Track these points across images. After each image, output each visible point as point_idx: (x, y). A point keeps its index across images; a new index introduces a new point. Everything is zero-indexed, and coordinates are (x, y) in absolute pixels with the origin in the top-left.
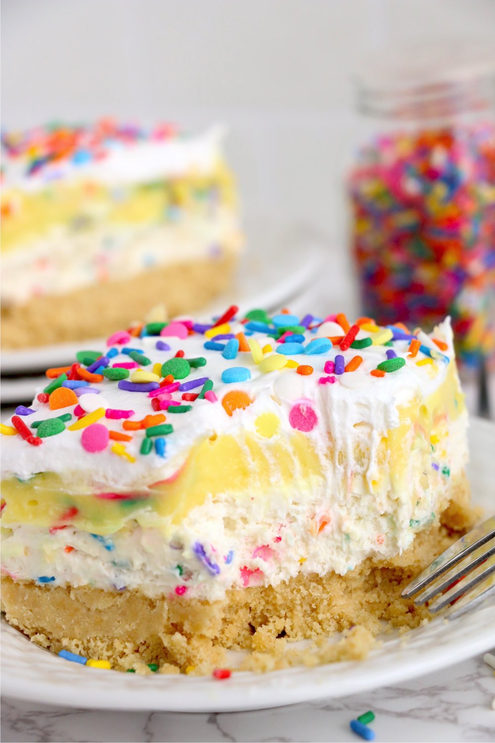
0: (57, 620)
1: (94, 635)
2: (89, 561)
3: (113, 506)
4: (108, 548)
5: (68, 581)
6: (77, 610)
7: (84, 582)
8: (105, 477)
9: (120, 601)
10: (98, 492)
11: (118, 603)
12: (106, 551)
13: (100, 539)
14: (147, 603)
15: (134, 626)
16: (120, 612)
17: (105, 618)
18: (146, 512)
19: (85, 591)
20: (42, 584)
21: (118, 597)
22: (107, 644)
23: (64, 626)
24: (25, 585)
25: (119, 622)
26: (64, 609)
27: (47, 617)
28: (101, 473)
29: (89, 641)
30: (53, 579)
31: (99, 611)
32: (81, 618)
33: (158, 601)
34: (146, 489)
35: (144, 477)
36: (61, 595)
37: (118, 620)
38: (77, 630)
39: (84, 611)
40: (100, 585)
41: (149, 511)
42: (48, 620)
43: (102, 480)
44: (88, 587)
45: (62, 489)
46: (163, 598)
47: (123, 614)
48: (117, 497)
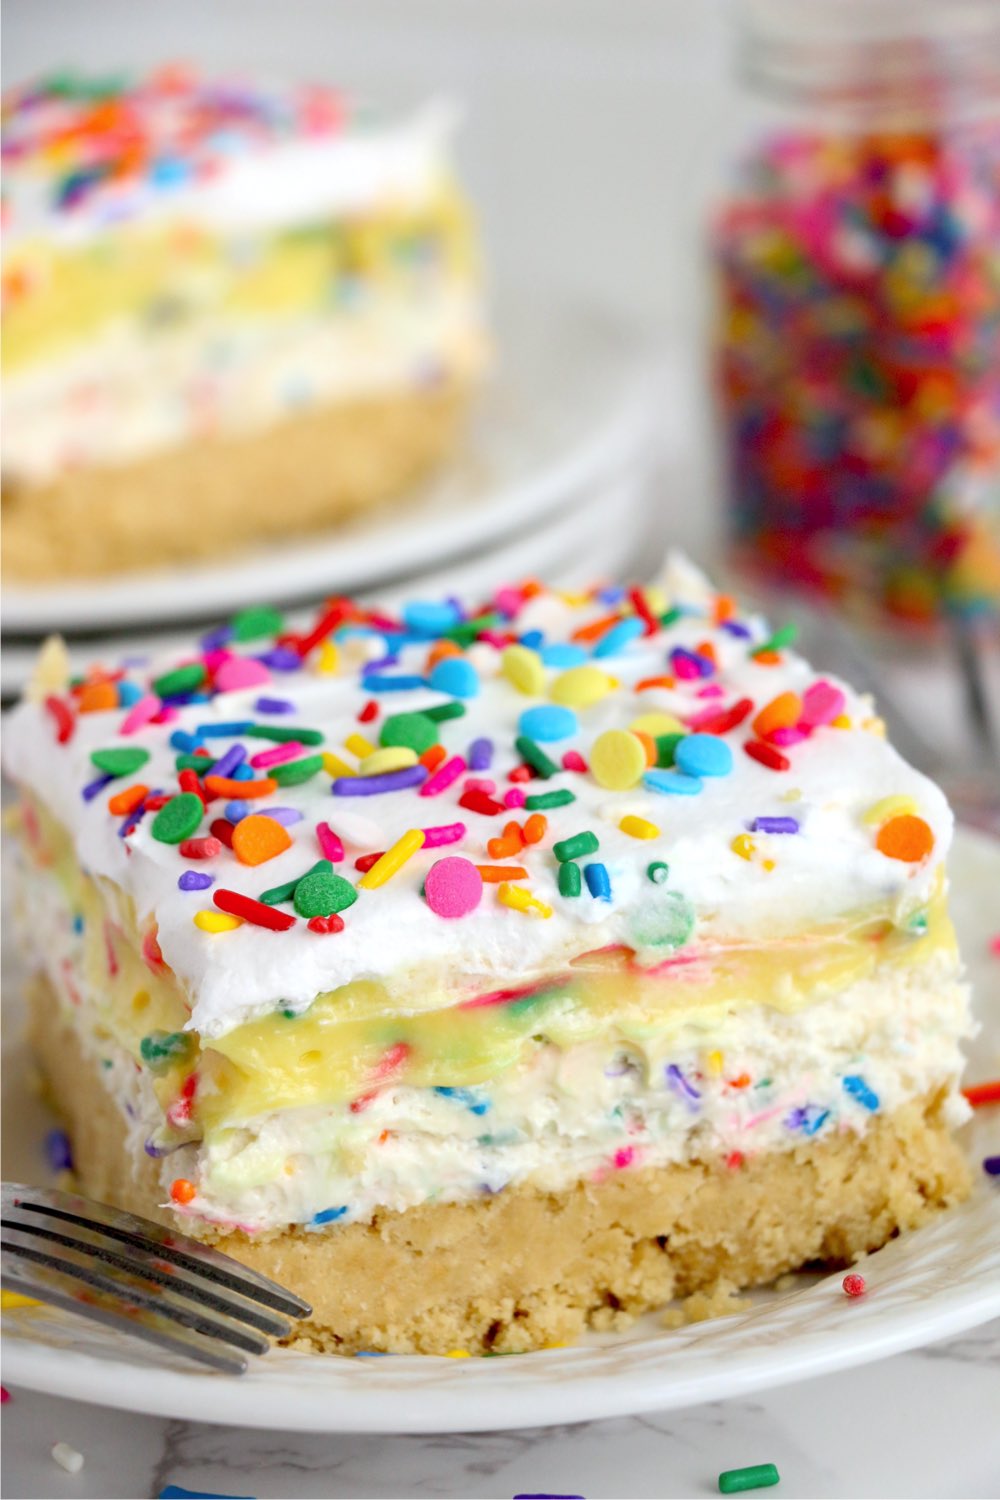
0: (349, 1296)
1: (428, 1303)
2: (432, 1149)
3: (493, 1019)
4: (478, 1110)
5: (383, 1203)
6: (391, 1263)
7: (420, 1196)
8: (488, 962)
9: (489, 1217)
10: (472, 995)
11: (485, 1224)
12: (472, 1117)
13: (460, 1095)
14: (545, 1204)
15: (518, 1260)
16: (486, 1240)
17: (454, 1261)
18: (564, 1013)
19: (416, 1216)
20: (319, 1228)
21: (482, 1211)
22: (457, 1314)
23: (364, 1306)
24: (274, 1242)
25: (483, 1262)
26: (363, 1268)
27: (323, 1297)
28: (478, 956)
29: (417, 1320)
30: (344, 1210)
31: (441, 1251)
32: (400, 1278)
33: (572, 1196)
34: (564, 966)
35: (567, 945)
36: (359, 1240)
37: (483, 1257)
38: (391, 1305)
39: (406, 1259)
40: (450, 1194)
41: (570, 1011)
42: (325, 1301)
43: (482, 969)
44: (425, 1207)
45: (387, 1011)
46: (581, 1186)
47: (494, 1243)
48: (506, 996)
